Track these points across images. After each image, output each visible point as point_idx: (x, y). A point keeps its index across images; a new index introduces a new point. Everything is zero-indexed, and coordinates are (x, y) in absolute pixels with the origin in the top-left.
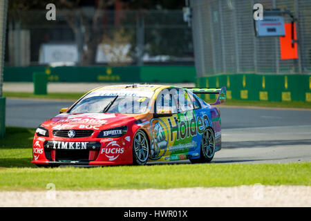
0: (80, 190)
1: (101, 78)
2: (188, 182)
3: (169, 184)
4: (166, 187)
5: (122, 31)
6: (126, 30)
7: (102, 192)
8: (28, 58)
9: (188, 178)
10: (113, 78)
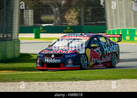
0: (50, 82)
1: (65, 31)
2: (98, 78)
3: (90, 79)
4: (88, 80)
5: (74, 9)
6: (76, 9)
7: (60, 82)
8: (32, 22)
9: (98, 76)
10: (70, 31)
